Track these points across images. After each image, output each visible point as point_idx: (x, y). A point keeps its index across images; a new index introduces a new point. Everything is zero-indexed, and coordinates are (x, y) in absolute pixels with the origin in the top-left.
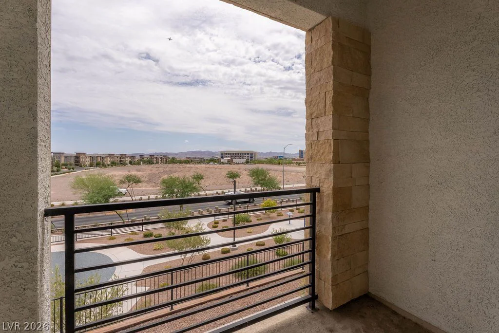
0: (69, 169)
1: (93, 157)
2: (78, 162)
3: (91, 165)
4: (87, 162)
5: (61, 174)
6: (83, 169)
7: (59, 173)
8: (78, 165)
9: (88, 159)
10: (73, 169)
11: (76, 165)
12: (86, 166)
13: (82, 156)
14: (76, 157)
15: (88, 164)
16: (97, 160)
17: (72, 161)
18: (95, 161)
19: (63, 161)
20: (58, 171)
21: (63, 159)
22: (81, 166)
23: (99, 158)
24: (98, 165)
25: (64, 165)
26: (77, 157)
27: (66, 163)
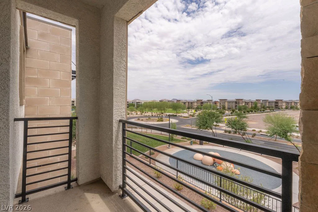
0: (271, 110)
1: (288, 102)
2: (277, 106)
3: (287, 108)
4: (283, 105)
5: (265, 113)
6: (280, 111)
7: (264, 112)
8: (277, 108)
9: (284, 104)
10: (273, 110)
11: (276, 108)
12: (282, 109)
13: (280, 102)
14: (275, 102)
15: (284, 107)
16: (291, 105)
17: (273, 105)
18: (290, 105)
19: (267, 105)
20: (263, 111)
21: (267, 103)
22: (279, 109)
23: (293, 103)
24: (292, 108)
25: (268, 107)
26: (277, 102)
27: (269, 106)
